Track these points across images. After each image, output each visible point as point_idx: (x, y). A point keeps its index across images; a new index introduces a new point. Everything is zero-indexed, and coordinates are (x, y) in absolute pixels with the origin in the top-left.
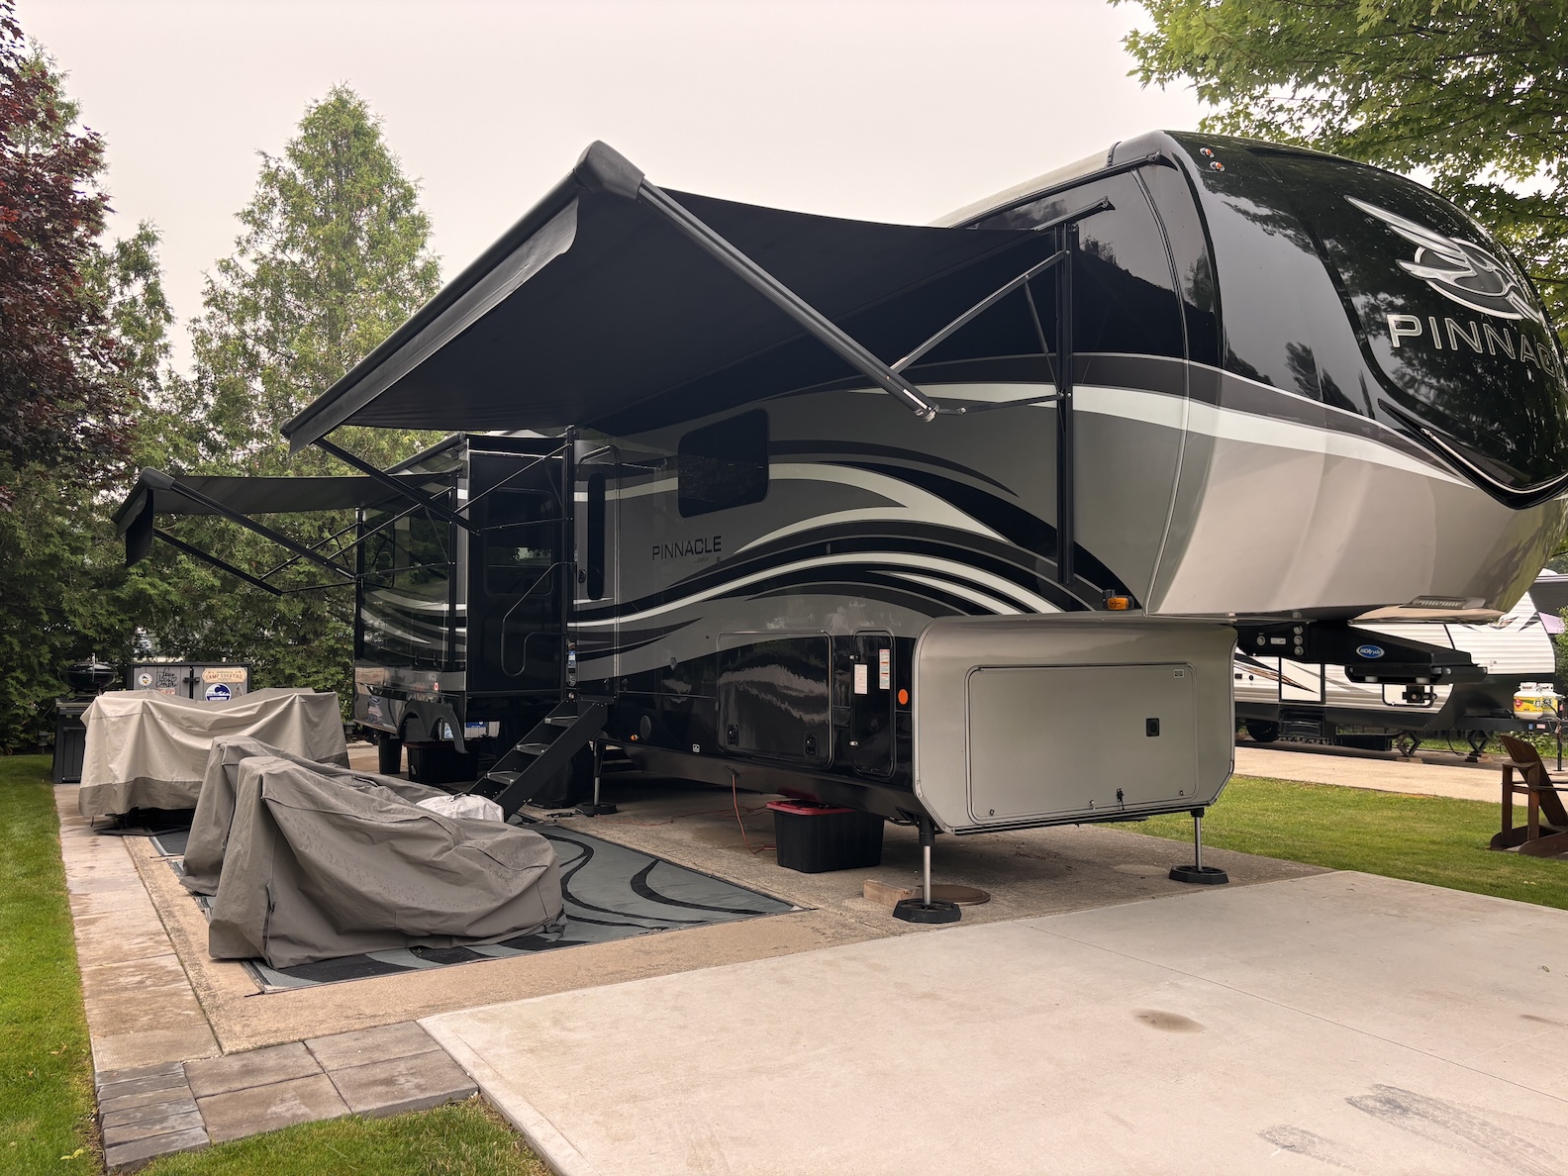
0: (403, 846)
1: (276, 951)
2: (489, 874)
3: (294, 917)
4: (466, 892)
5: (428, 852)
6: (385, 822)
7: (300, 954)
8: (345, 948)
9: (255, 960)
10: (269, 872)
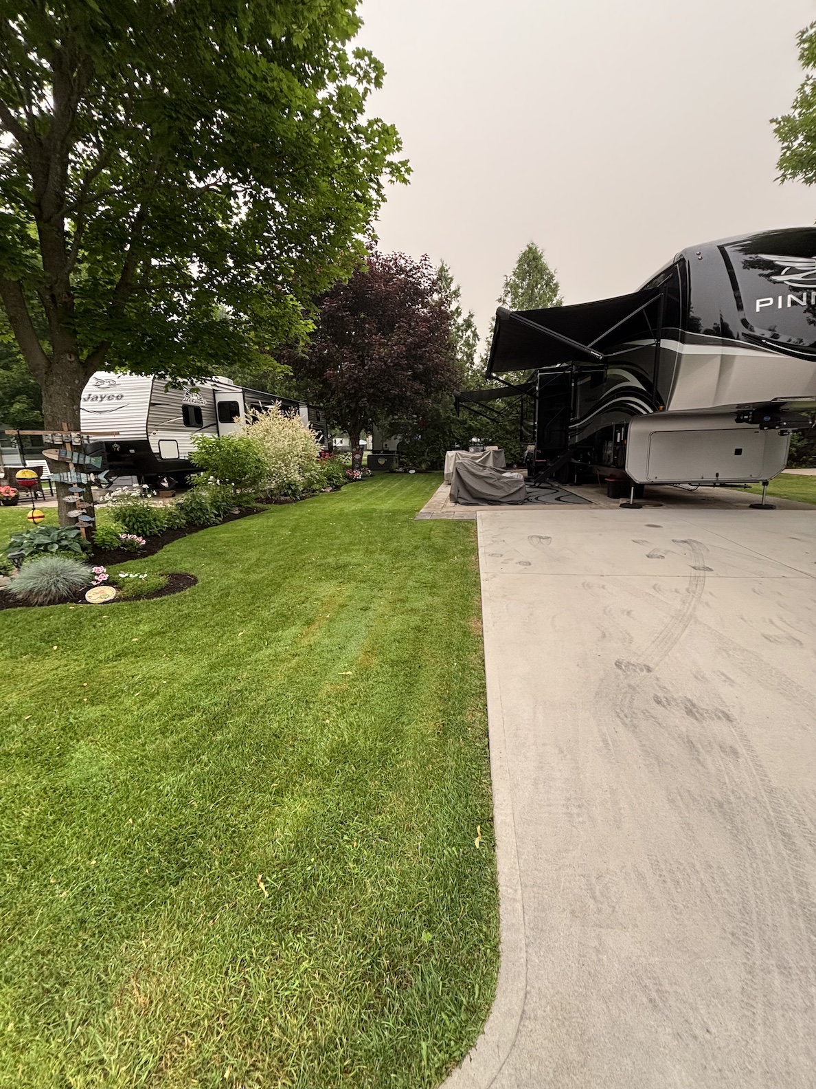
0: (486, 480)
1: (460, 500)
2: (506, 488)
3: (463, 494)
4: (499, 491)
5: (491, 481)
6: (482, 474)
7: (464, 501)
8: (474, 501)
9: (456, 502)
10: (458, 483)
